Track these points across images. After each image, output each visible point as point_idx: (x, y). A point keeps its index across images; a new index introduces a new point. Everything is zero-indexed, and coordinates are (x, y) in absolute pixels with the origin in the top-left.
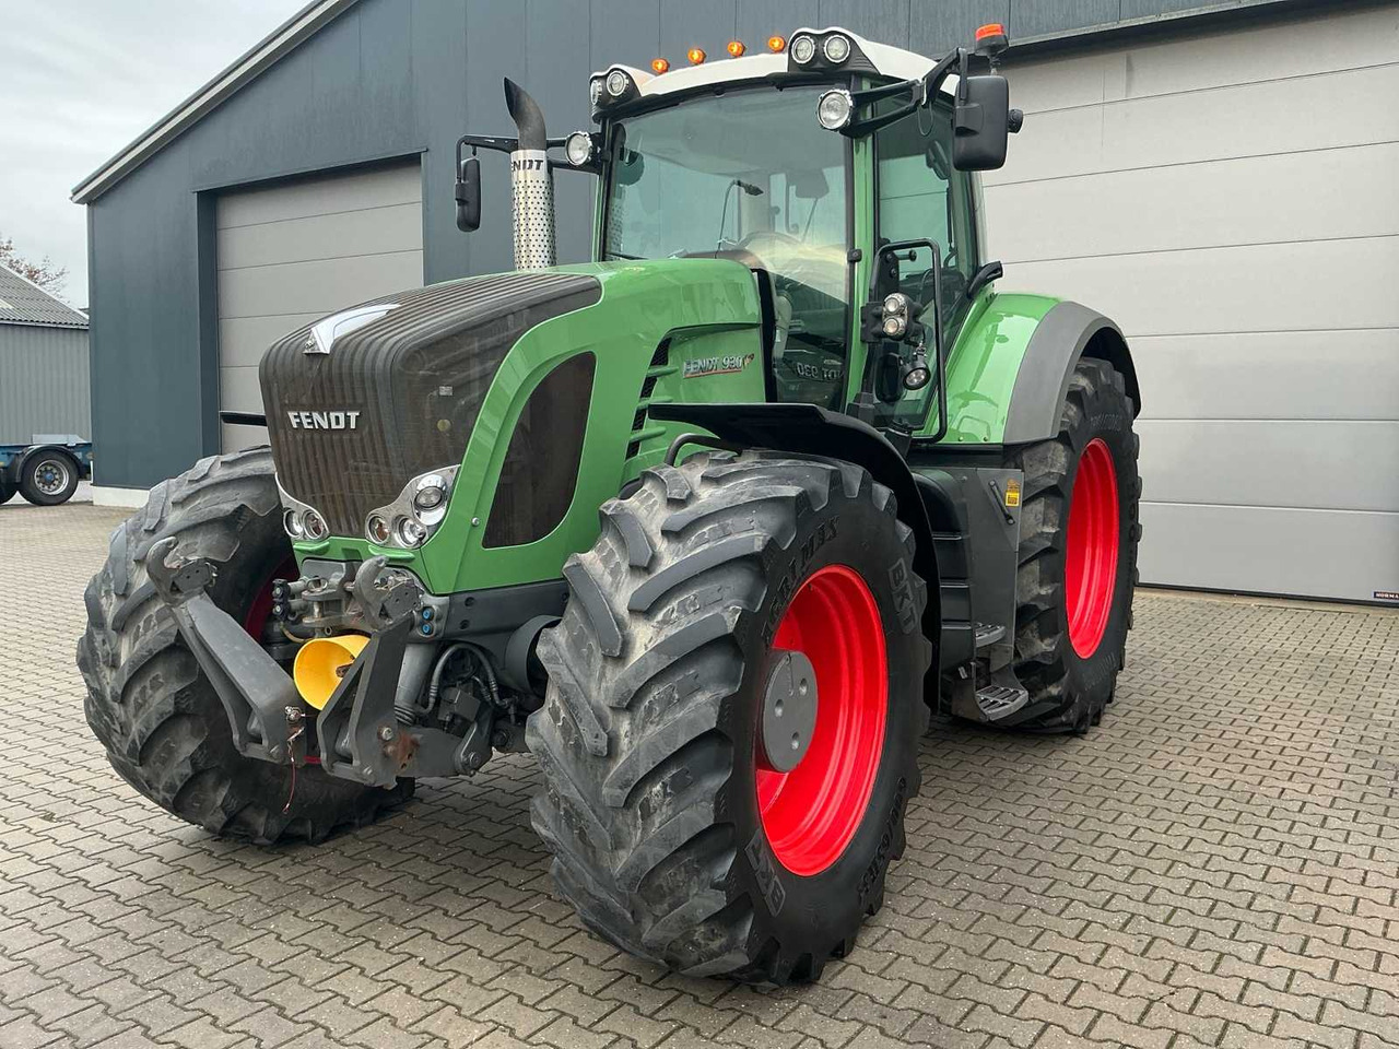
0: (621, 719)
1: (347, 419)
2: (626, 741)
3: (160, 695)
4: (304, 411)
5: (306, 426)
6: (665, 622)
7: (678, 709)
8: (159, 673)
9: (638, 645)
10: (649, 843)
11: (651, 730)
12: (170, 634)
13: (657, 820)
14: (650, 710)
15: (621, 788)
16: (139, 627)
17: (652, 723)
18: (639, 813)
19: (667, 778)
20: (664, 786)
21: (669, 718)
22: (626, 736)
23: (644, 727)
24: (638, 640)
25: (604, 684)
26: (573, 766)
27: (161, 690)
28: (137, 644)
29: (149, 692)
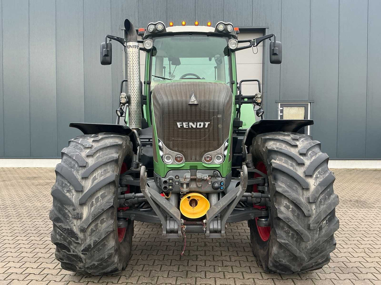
0: (312, 205)
1: (204, 125)
2: (315, 211)
3: (105, 225)
4: (185, 122)
5: (185, 127)
6: (317, 178)
7: (328, 200)
8: (105, 218)
9: (311, 185)
10: (322, 237)
11: (322, 207)
12: (111, 202)
13: (324, 230)
14: (321, 202)
15: (316, 224)
16: (93, 202)
17: (322, 205)
18: (318, 230)
19: (327, 219)
20: (327, 221)
21: (326, 203)
22: (314, 210)
23: (319, 207)
24: (311, 183)
25: (304, 197)
26: (297, 221)
27: (105, 224)
28: (93, 208)
29: (100, 225)
